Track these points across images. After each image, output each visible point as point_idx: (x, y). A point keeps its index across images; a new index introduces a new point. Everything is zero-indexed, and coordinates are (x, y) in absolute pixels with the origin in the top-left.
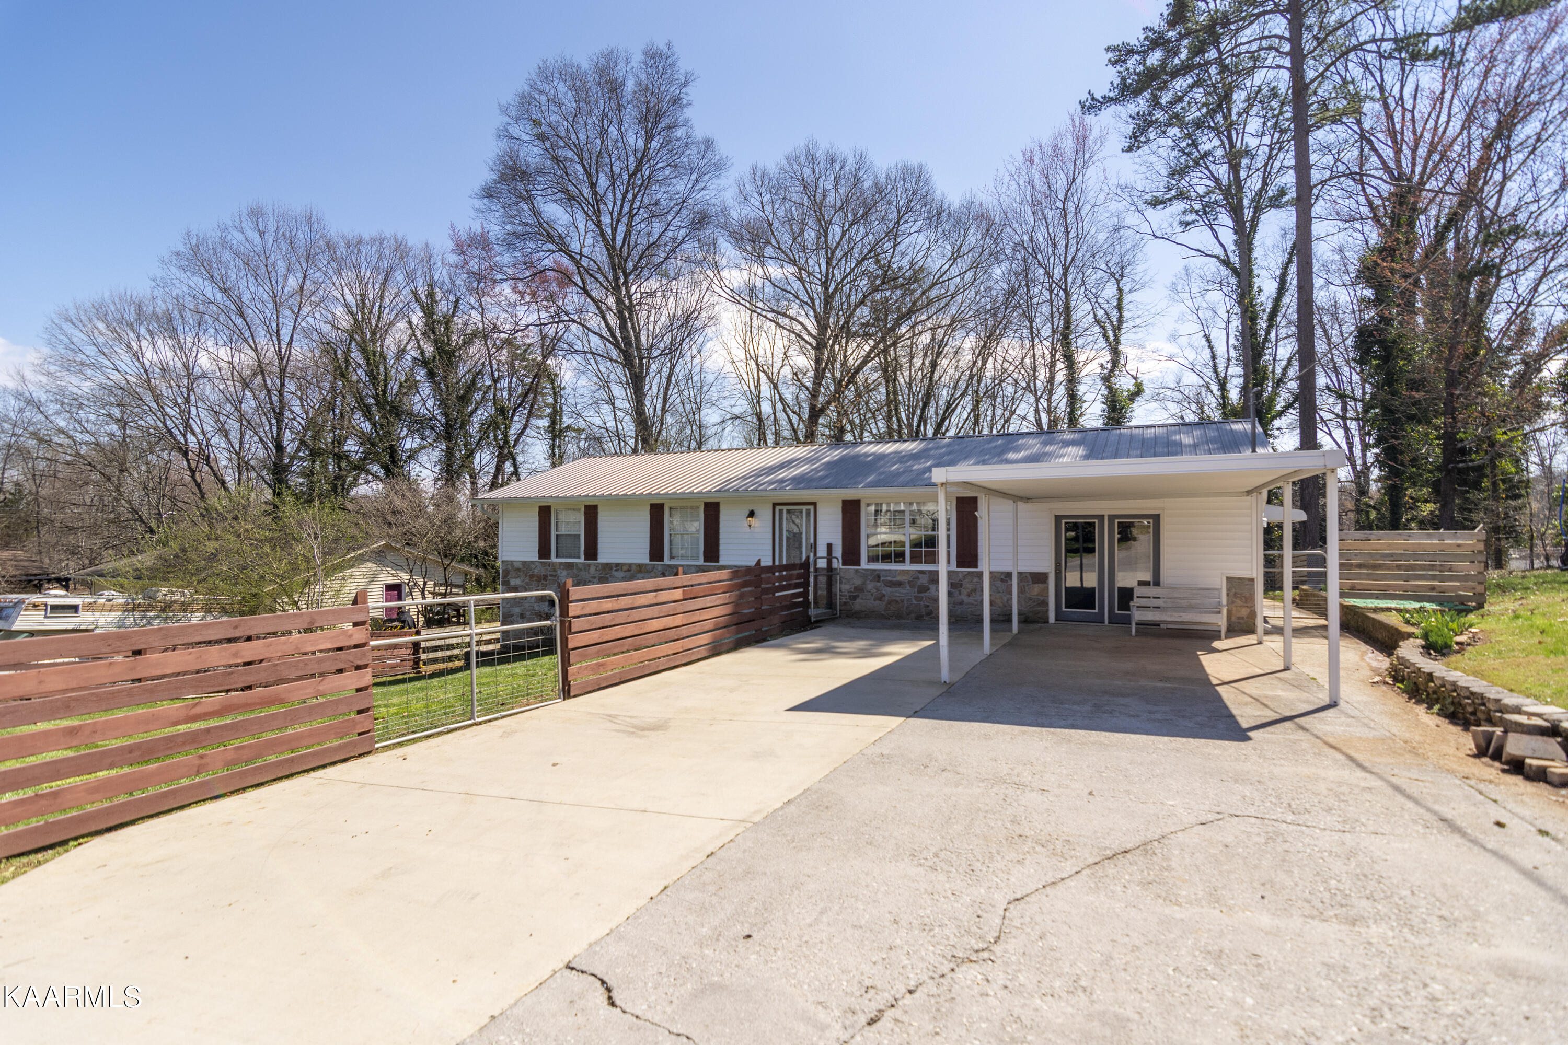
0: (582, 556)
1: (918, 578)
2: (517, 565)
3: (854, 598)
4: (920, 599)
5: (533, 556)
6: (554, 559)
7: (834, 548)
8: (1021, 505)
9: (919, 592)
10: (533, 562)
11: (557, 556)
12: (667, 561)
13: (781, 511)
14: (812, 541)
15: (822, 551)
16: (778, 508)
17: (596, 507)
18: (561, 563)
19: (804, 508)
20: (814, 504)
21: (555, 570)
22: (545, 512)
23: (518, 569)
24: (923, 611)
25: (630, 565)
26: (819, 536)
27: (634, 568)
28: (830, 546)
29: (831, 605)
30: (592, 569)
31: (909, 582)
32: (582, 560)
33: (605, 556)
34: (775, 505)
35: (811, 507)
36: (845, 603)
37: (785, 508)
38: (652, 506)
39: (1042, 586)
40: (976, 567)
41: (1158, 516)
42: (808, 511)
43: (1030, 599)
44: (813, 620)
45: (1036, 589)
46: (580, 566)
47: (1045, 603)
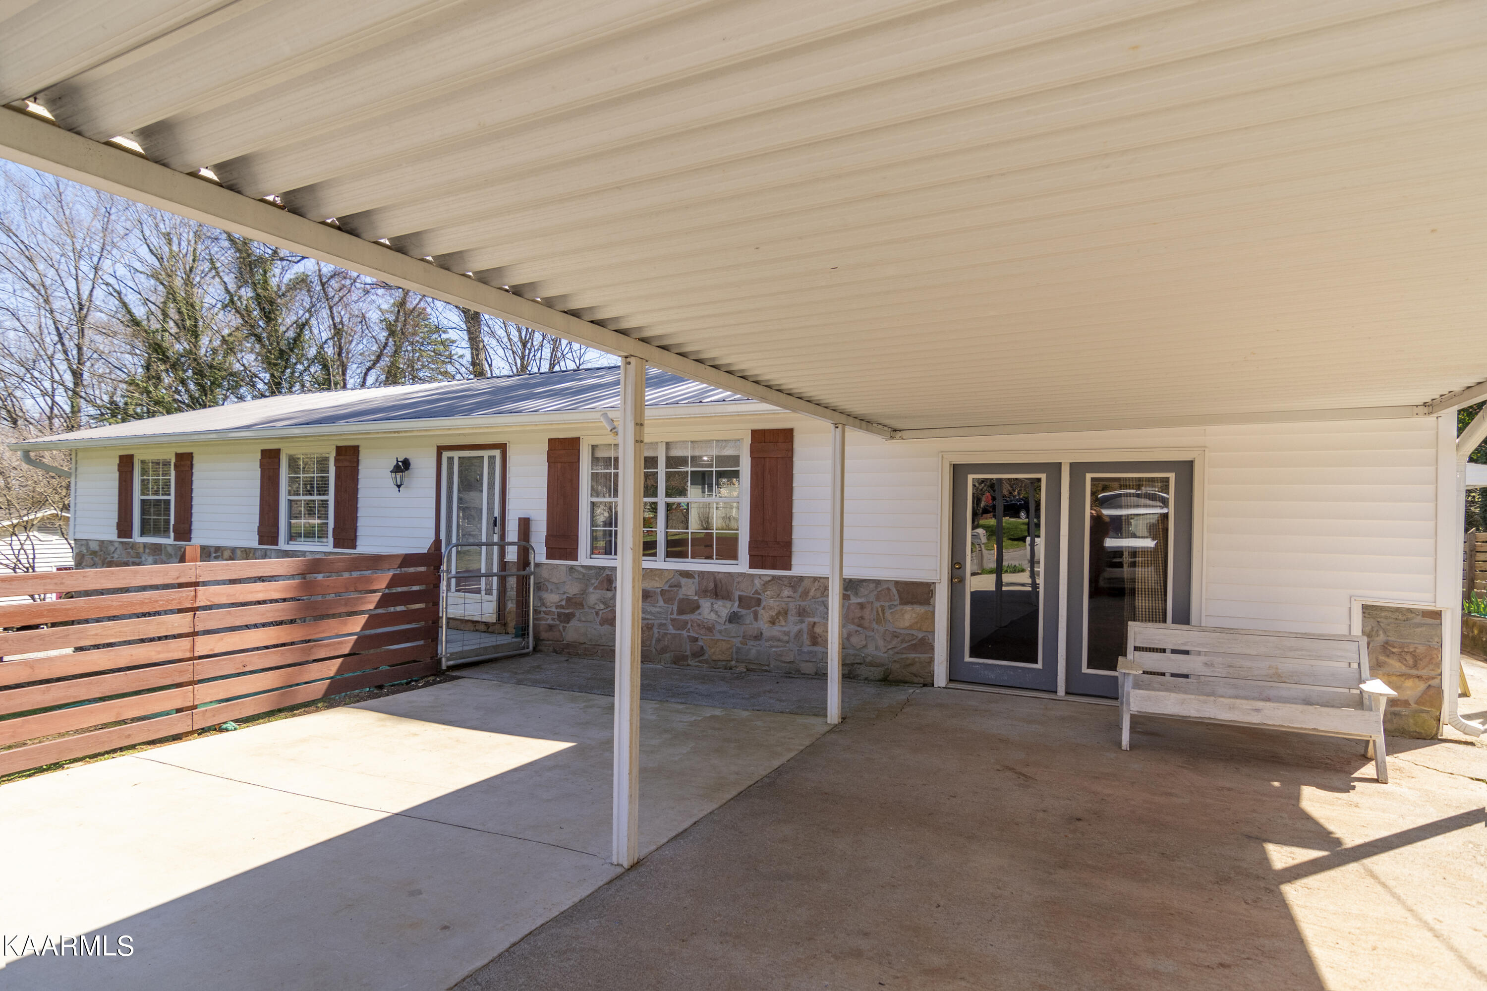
0: (172, 534)
1: (679, 586)
2: (94, 546)
3: (567, 618)
4: (684, 625)
5: (110, 534)
6: (137, 538)
7: (533, 527)
9: (681, 612)
10: (111, 542)
11: (143, 533)
12: (283, 545)
13: (451, 459)
14: (497, 513)
15: (512, 535)
16: (446, 455)
17: (189, 456)
18: (145, 545)
19: (485, 454)
20: (502, 447)
22: (126, 463)
23: (94, 553)
24: (688, 649)
26: (511, 505)
27: (238, 553)
28: (525, 524)
29: (522, 631)
31: (663, 592)
32: (171, 540)
33: (201, 536)
34: (440, 449)
35: (497, 453)
36: (551, 627)
37: (456, 455)
38: (264, 453)
39: (920, 609)
40: (788, 567)
41: (1190, 464)
42: (492, 458)
43: (895, 635)
44: (444, 664)
45: (909, 615)
46: (170, 549)
47: (926, 645)
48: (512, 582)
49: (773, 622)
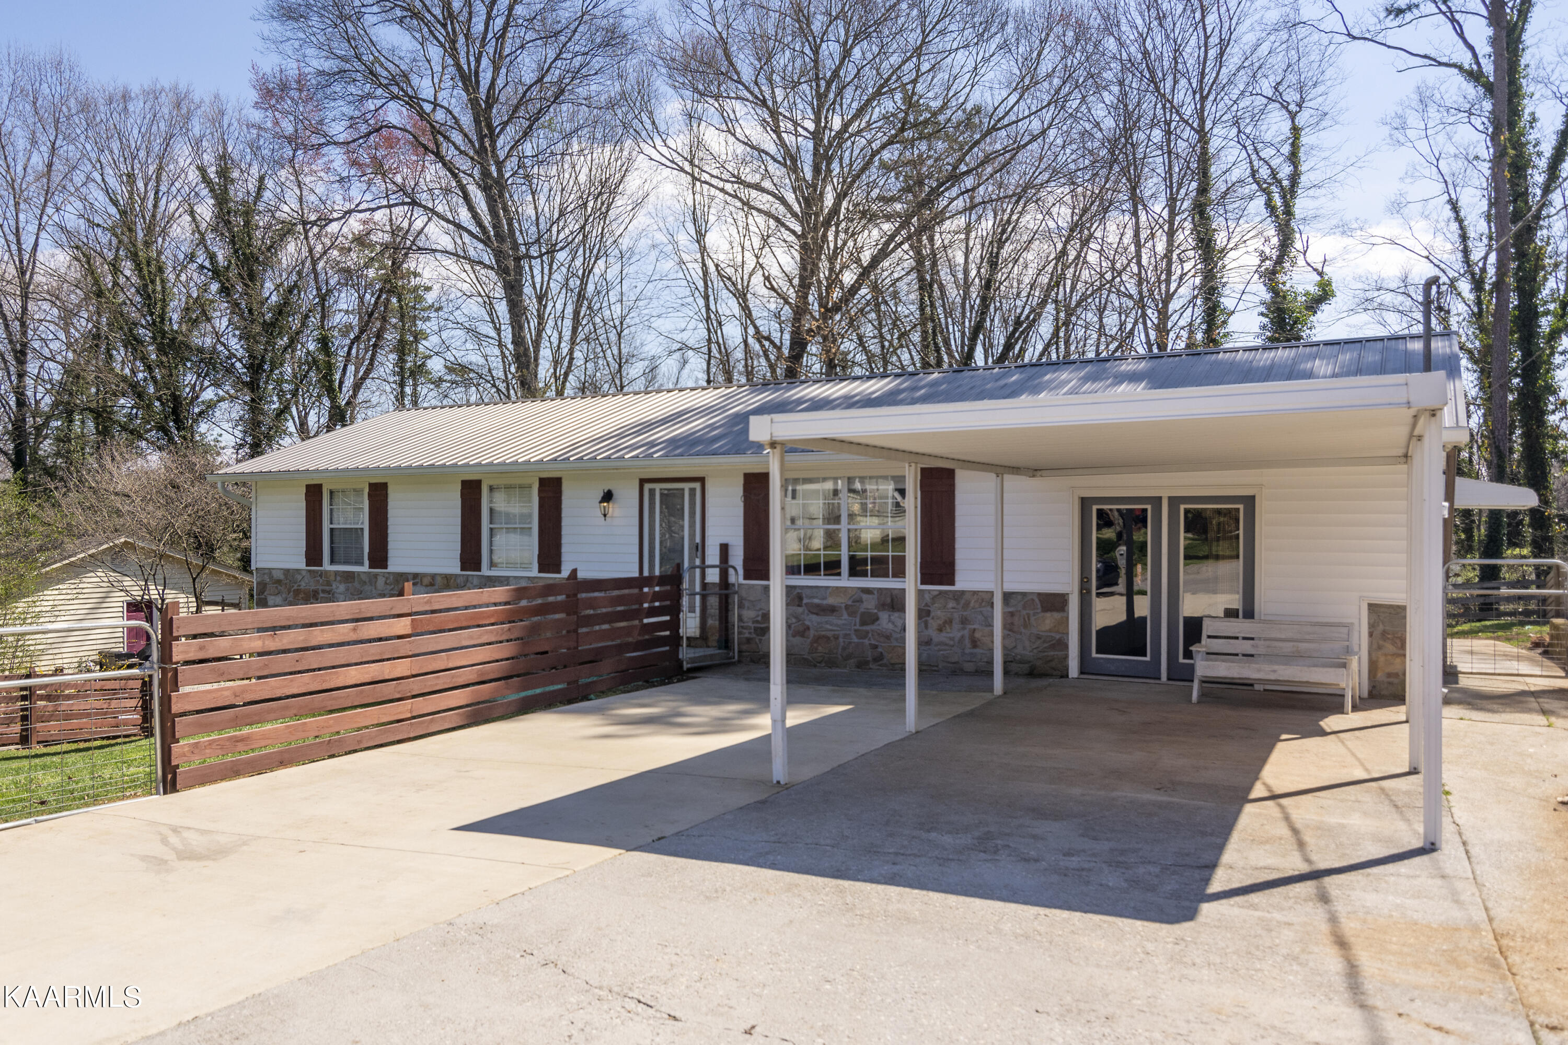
0: (367, 562)
1: (860, 601)
2: (278, 575)
3: (763, 632)
4: (865, 635)
5: (298, 562)
6: (327, 566)
7: (731, 552)
8: (1011, 481)
9: (863, 623)
10: (298, 571)
11: (332, 561)
12: (485, 571)
13: (652, 492)
14: (698, 539)
15: (713, 557)
16: (647, 487)
17: (384, 486)
18: (336, 573)
19: (686, 486)
20: (702, 480)
21: (329, 583)
22: (314, 493)
23: (279, 582)
24: (869, 655)
25: (433, 576)
26: (709, 532)
27: (439, 579)
28: (724, 549)
29: (726, 643)
30: (381, 582)
31: (847, 607)
32: (365, 568)
33: (396, 564)
34: (642, 482)
35: (697, 486)
36: (749, 640)
37: (658, 487)
38: (464, 482)
39: (1056, 615)
40: (952, 583)
41: (1253, 498)
42: (693, 491)
43: (1038, 637)
44: (686, 666)
45: (1049, 620)
46: (364, 577)
47: (1062, 645)
48: (714, 601)
49: (940, 630)
